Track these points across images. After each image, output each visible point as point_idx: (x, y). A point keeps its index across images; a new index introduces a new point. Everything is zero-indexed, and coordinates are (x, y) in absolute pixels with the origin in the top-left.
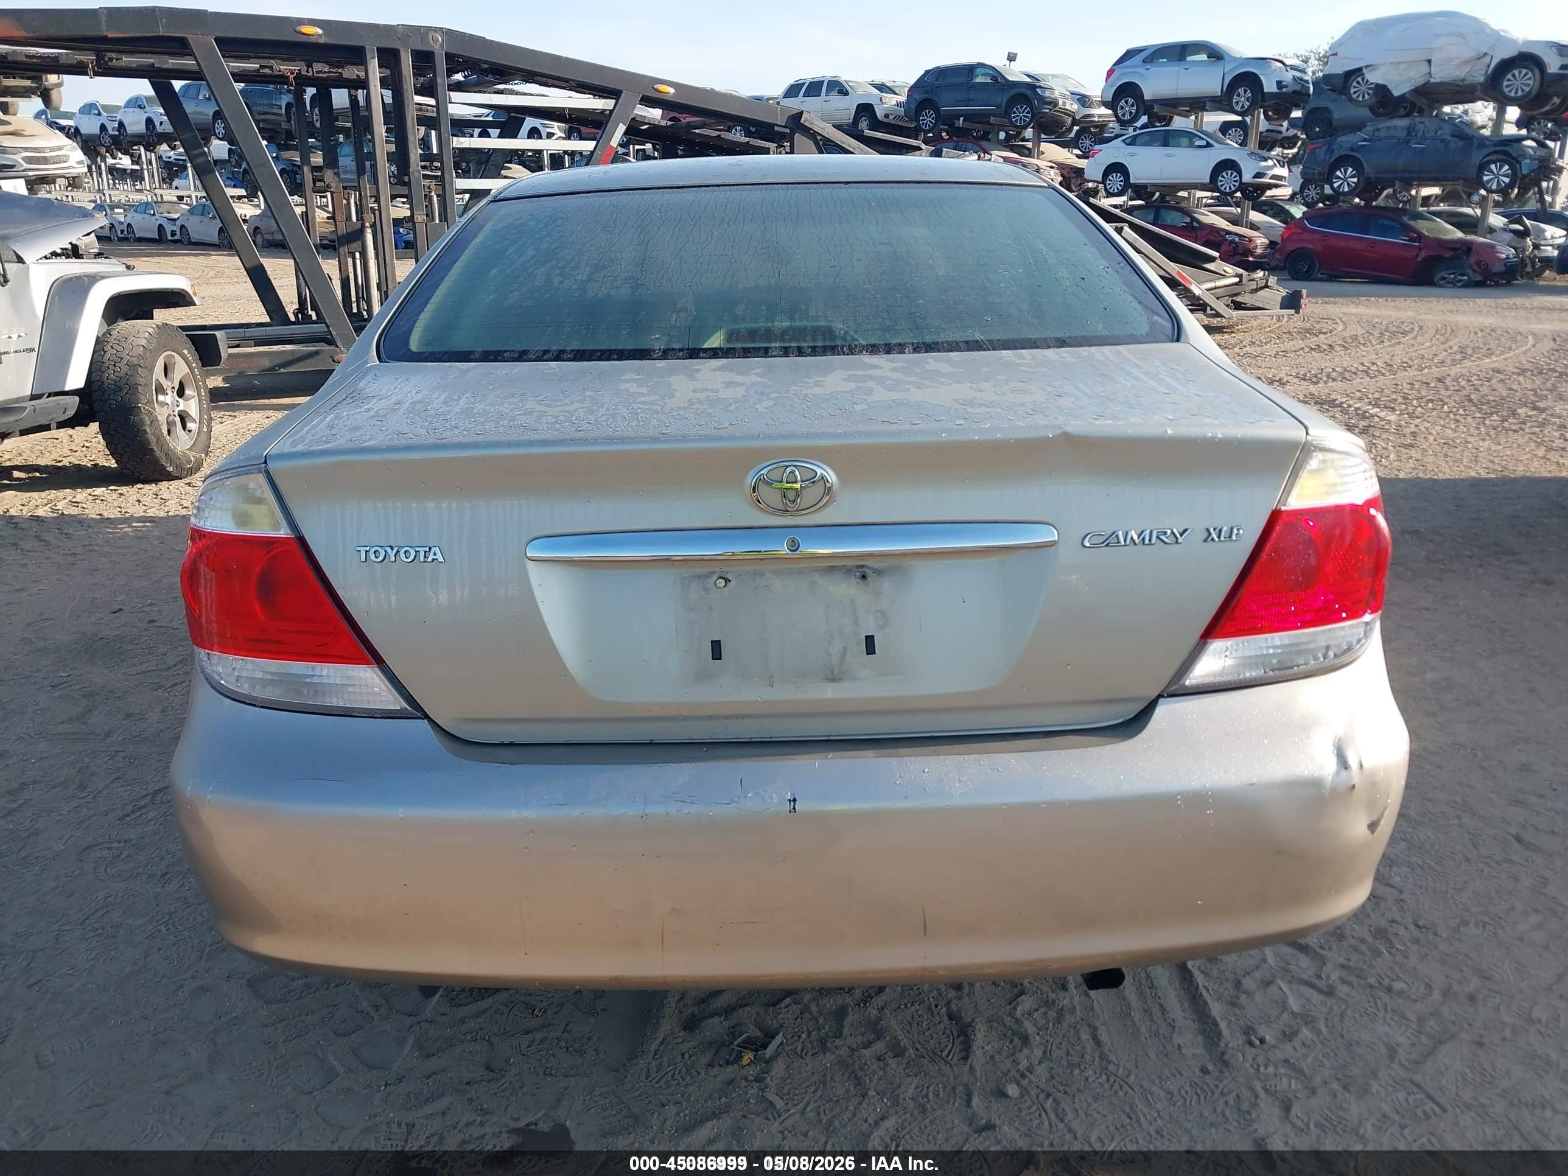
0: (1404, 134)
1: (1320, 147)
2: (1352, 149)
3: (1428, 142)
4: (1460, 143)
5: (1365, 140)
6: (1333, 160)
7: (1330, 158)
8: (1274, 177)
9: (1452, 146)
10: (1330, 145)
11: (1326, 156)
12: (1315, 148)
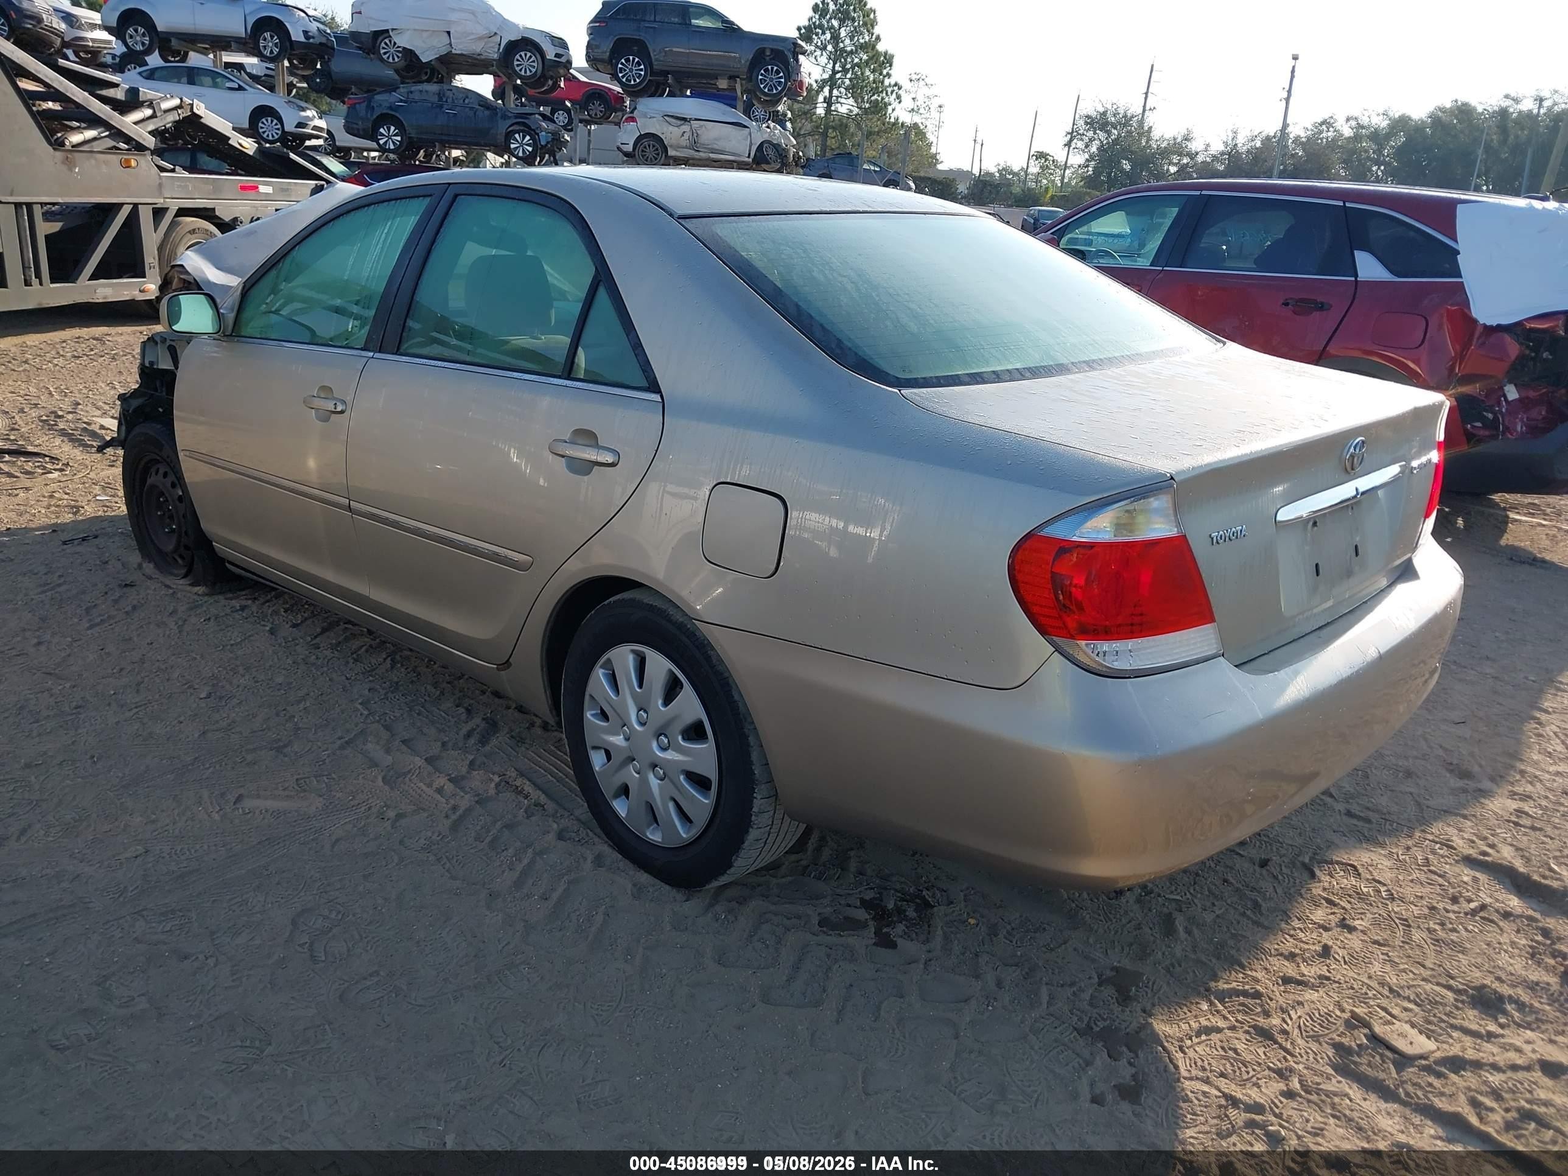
0: (435, 99)
1: (359, 103)
2: (390, 108)
3: (458, 108)
4: (487, 113)
5: (401, 101)
6: (375, 117)
7: (372, 115)
8: (315, 128)
9: (479, 114)
10: (370, 101)
11: (367, 112)
12: (355, 104)
